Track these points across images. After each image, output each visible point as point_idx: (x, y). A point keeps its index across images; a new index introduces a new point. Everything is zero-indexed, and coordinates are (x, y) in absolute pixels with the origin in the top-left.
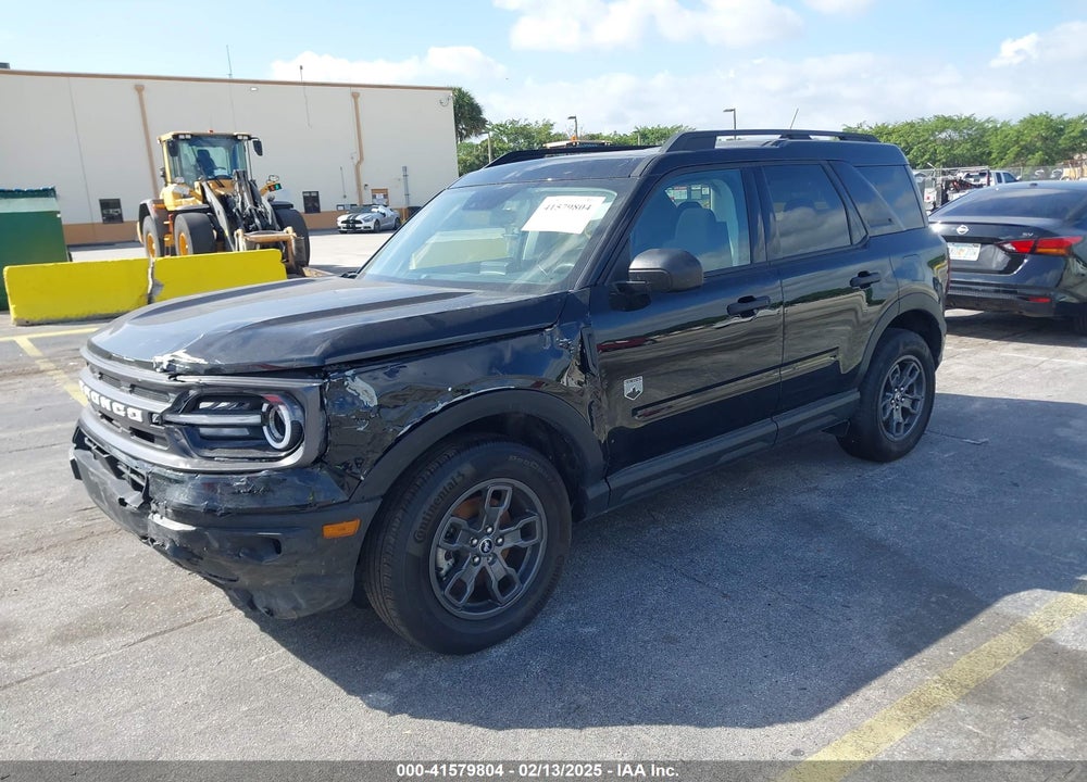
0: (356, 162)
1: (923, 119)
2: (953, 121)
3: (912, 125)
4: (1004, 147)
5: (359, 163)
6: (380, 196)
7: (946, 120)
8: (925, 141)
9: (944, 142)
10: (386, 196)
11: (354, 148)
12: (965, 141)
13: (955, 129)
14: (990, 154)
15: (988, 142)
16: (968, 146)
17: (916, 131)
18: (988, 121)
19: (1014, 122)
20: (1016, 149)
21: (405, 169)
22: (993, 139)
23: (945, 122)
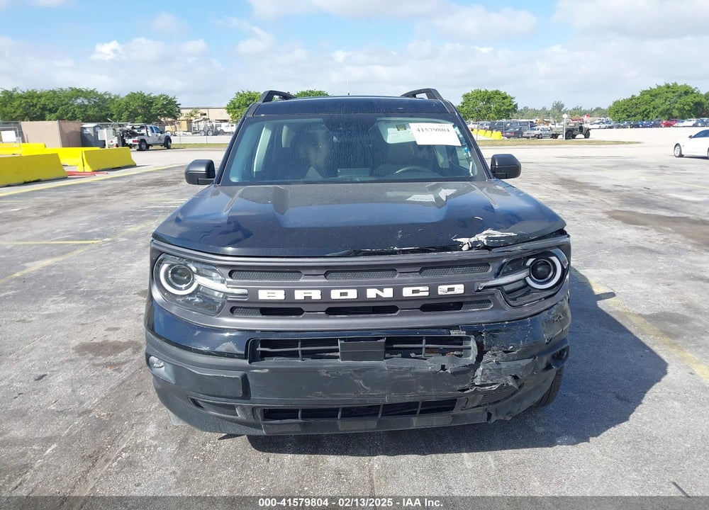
1: (61, 89)
2: (83, 92)
3: (54, 92)
4: (119, 112)
7: (79, 91)
8: (66, 104)
9: (80, 107)
12: (94, 107)
13: (86, 98)
14: (112, 115)
15: (108, 108)
16: (96, 109)
17: (58, 97)
18: (105, 94)
19: (123, 95)
20: (127, 113)
22: (112, 107)
23: (78, 93)
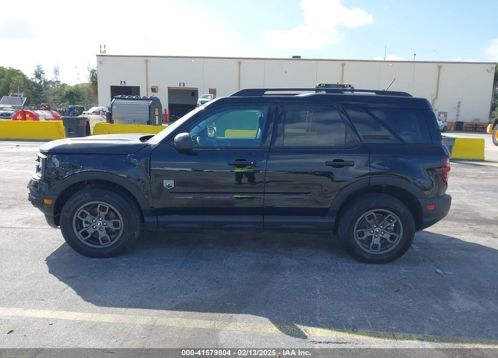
0: (433, 98)
5: (435, 99)
6: (442, 115)
10: (445, 116)
11: (434, 92)
21: (459, 103)
